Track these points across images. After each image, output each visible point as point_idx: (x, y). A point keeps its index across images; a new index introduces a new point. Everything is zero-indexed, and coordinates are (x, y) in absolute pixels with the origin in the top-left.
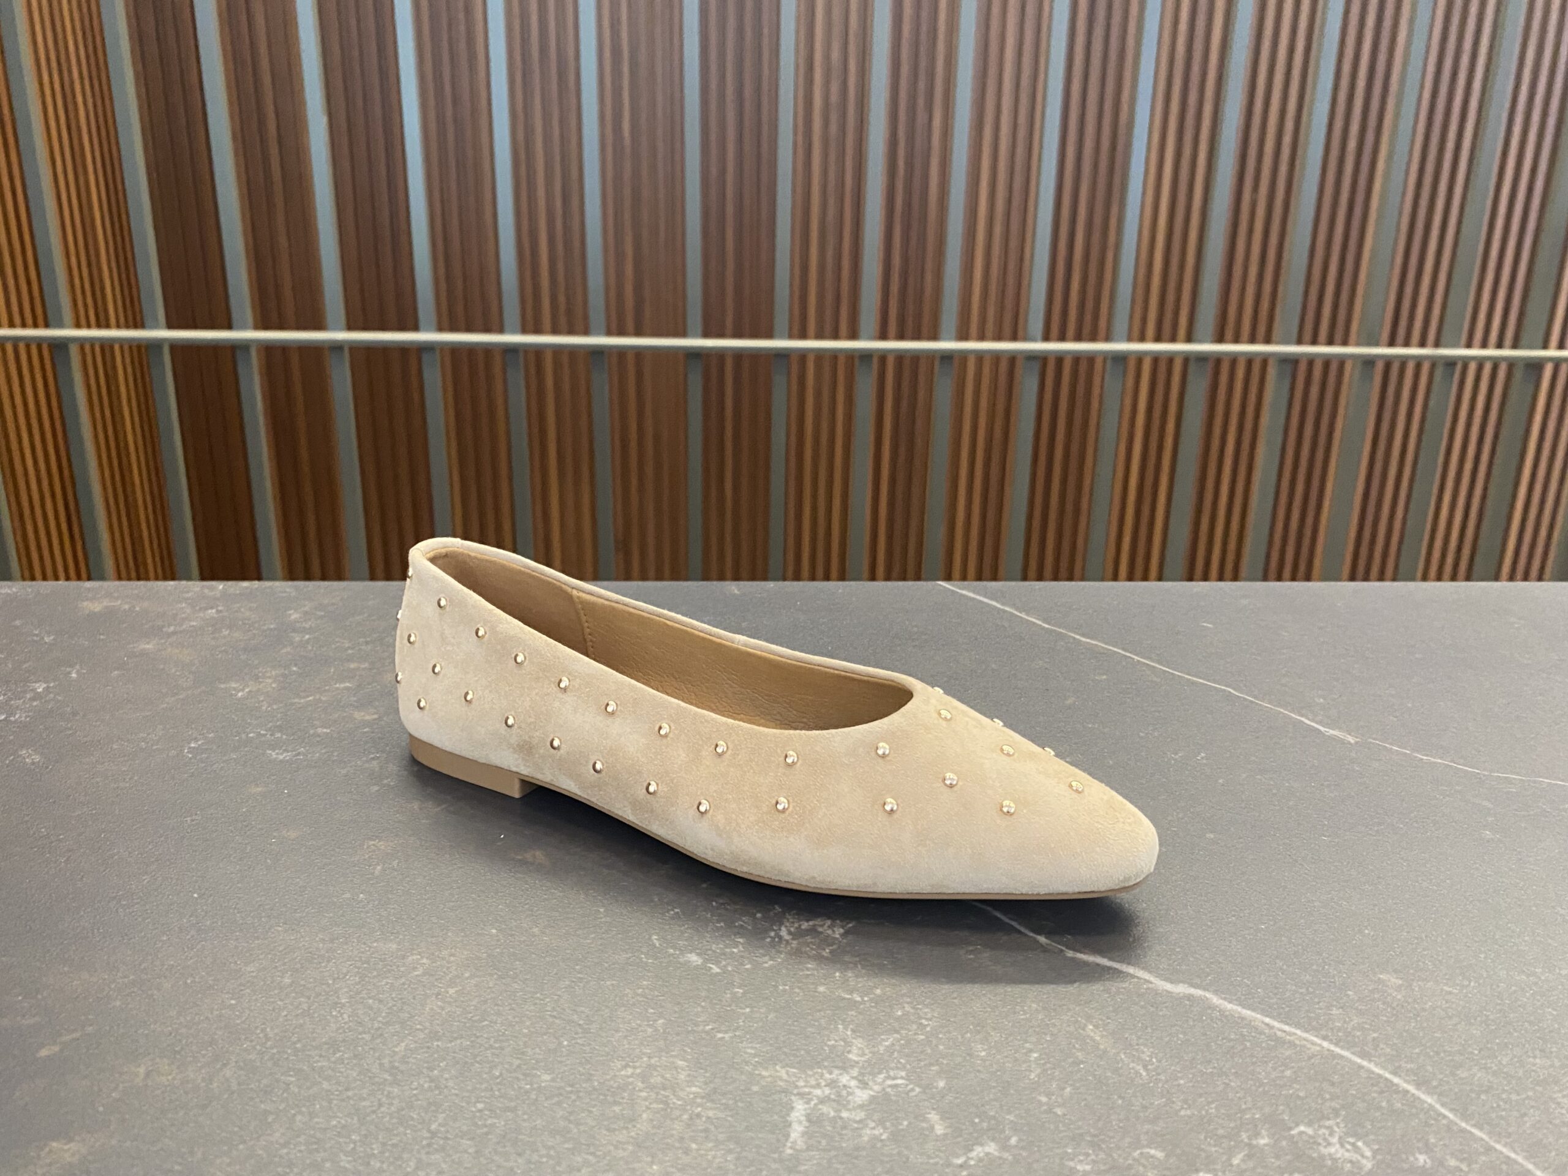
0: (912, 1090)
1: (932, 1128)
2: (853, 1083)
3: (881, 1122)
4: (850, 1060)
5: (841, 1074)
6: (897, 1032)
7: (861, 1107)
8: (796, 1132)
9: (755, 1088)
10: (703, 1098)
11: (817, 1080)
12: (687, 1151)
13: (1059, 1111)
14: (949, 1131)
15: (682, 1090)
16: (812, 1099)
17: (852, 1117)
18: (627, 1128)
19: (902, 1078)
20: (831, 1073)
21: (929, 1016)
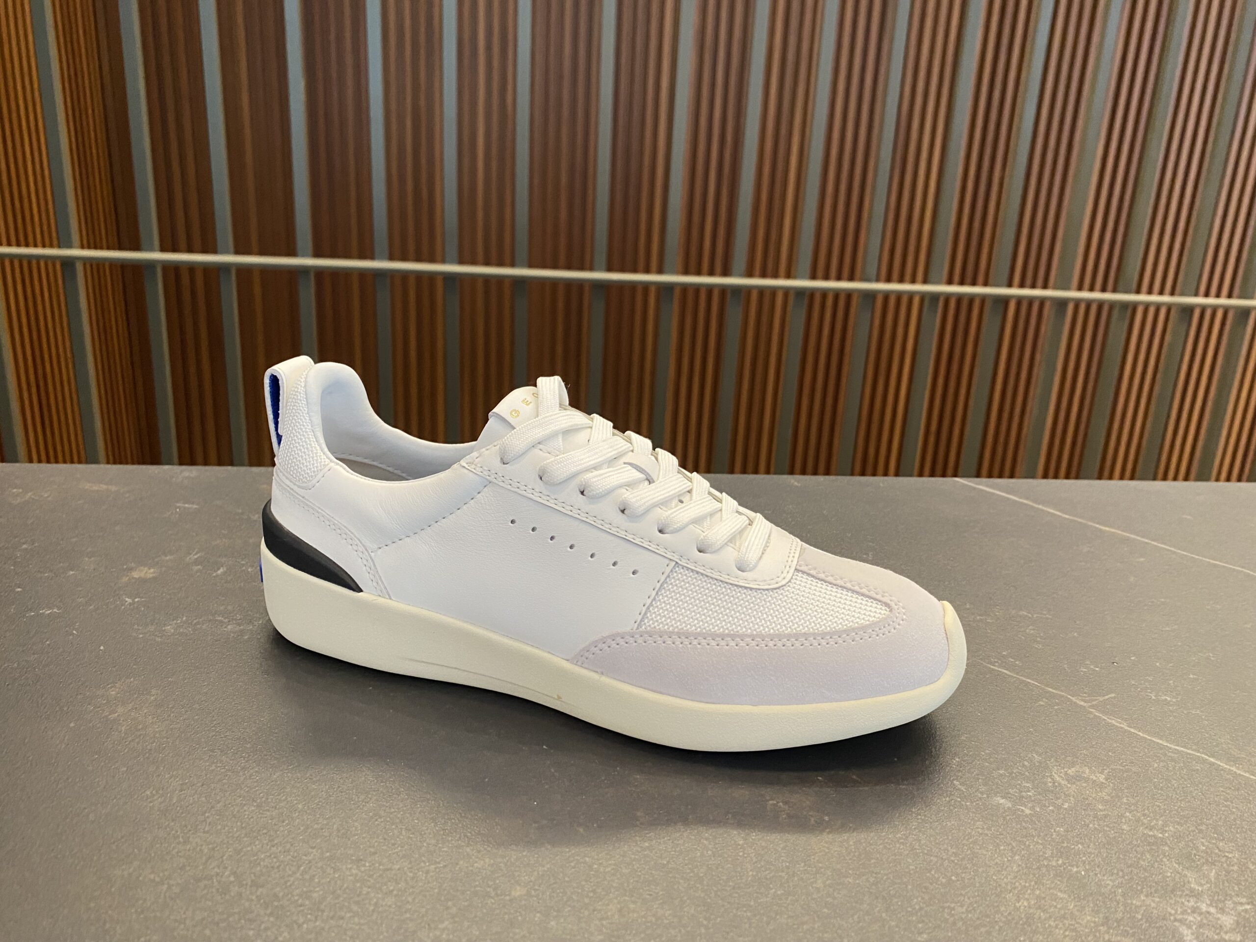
2: (1212, 910)
4: (1195, 889)
5: (1196, 902)
6: (1215, 865)
7: (1233, 930)
9: (1140, 917)
10: (1103, 925)
11: (1181, 907)
15: (1080, 919)
16: (1193, 926)
19: (1246, 903)
20: (1188, 901)
21: (1227, 849)
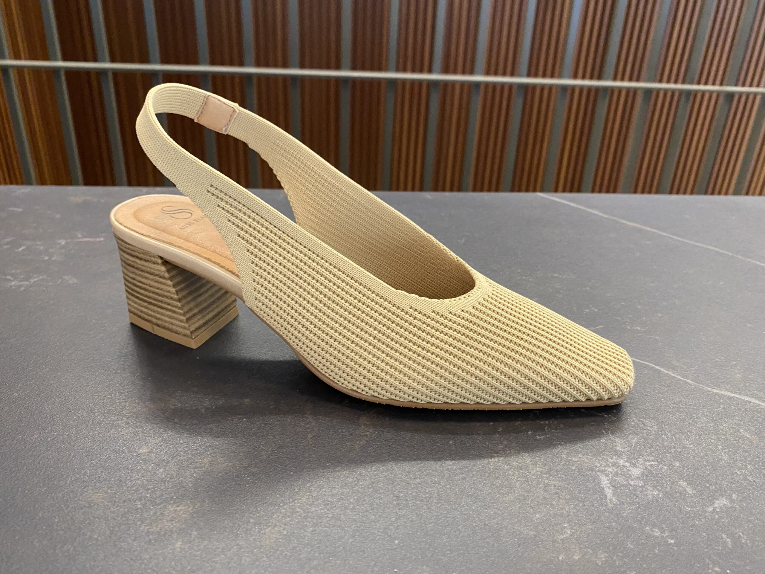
0: (662, 468)
1: (686, 490)
2: (627, 464)
3: (655, 487)
4: (619, 450)
5: (618, 459)
6: (637, 434)
7: (638, 478)
8: (609, 492)
9: (574, 468)
10: (546, 474)
11: (606, 462)
12: (552, 505)
13: (750, 479)
14: (694, 492)
15: (533, 470)
17: (636, 484)
18: (511, 493)
19: (653, 461)
20: (612, 458)
21: (650, 425)
